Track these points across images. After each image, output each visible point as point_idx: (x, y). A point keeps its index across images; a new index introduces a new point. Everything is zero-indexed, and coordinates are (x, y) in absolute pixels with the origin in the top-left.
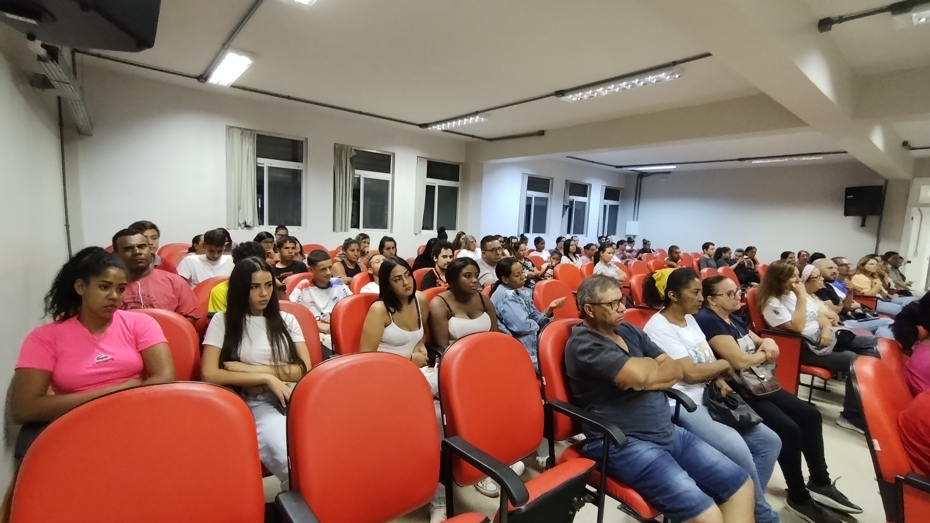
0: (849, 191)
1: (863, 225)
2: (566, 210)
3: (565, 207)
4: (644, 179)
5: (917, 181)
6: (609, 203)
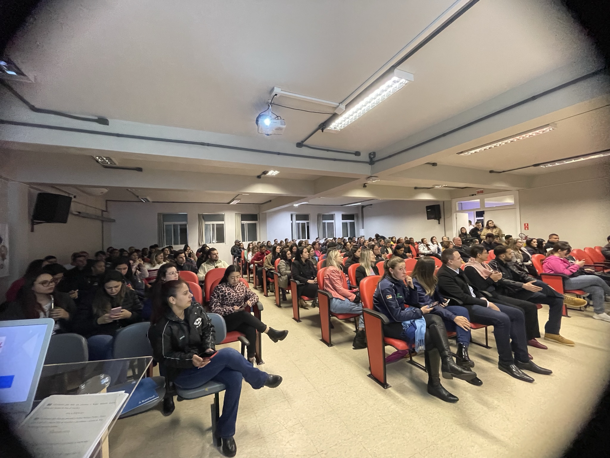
0: (428, 208)
1: (439, 223)
3: (319, 226)
4: (364, 209)
5: (454, 201)
6: (348, 221)
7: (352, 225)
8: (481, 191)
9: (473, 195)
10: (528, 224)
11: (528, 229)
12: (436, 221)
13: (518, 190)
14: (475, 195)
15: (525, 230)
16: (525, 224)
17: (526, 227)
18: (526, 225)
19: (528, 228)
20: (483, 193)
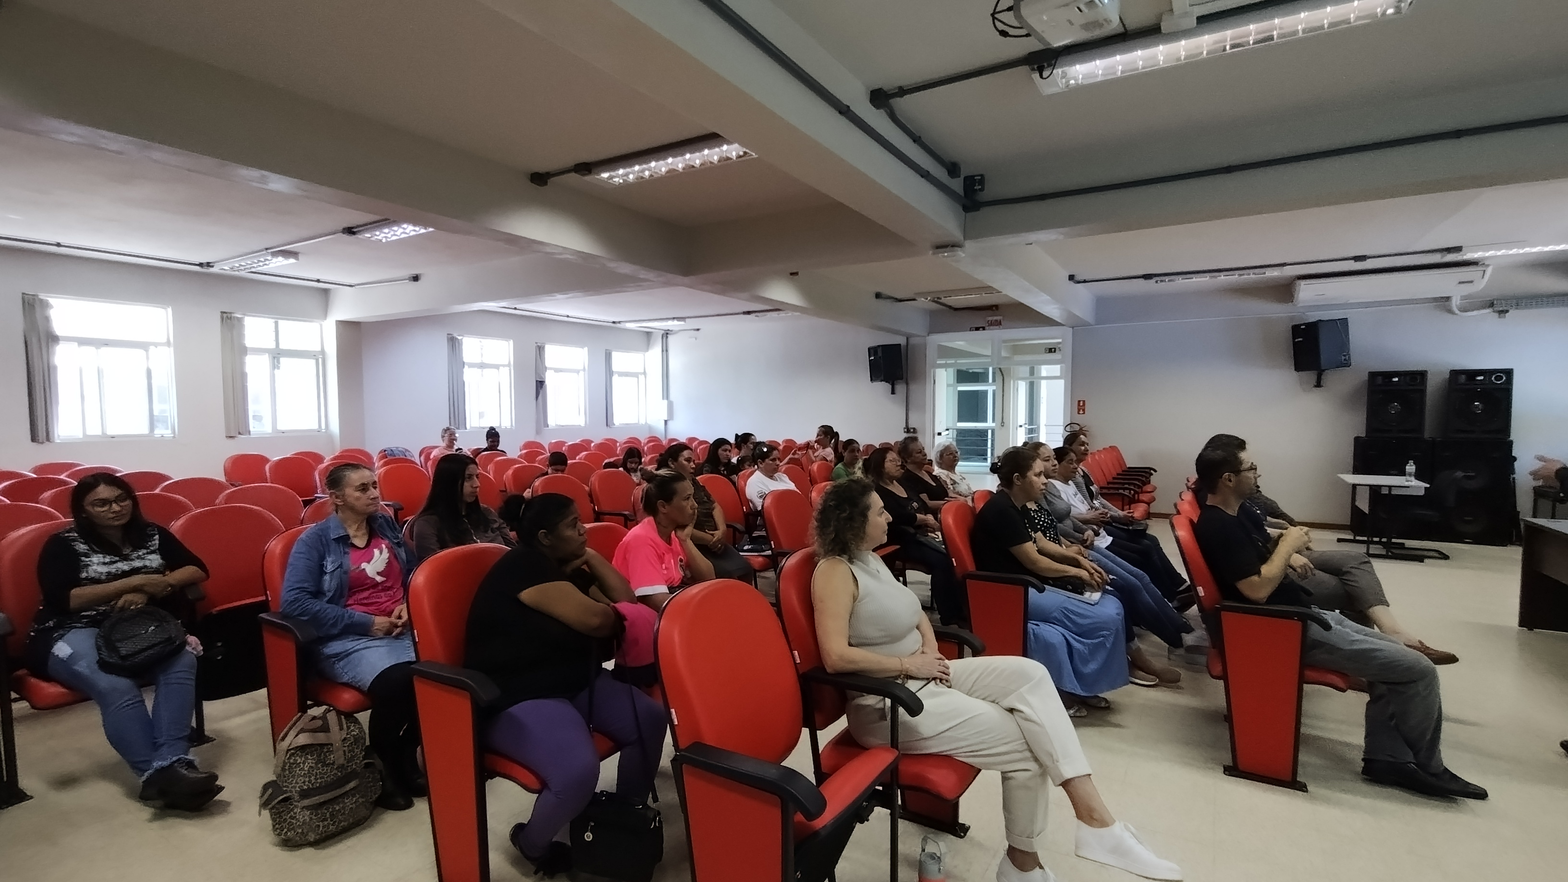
0: (872, 351)
1: (893, 392)
2: (542, 388)
3: (539, 384)
4: (671, 338)
5: (931, 339)
8: (996, 321)
9: (977, 329)
10: (1084, 401)
11: (1084, 413)
12: (886, 386)
13: (1073, 328)
14: (984, 329)
15: (1079, 413)
16: (1079, 401)
17: (1082, 407)
18: (1081, 403)
19: (1084, 410)
20: (1001, 327)
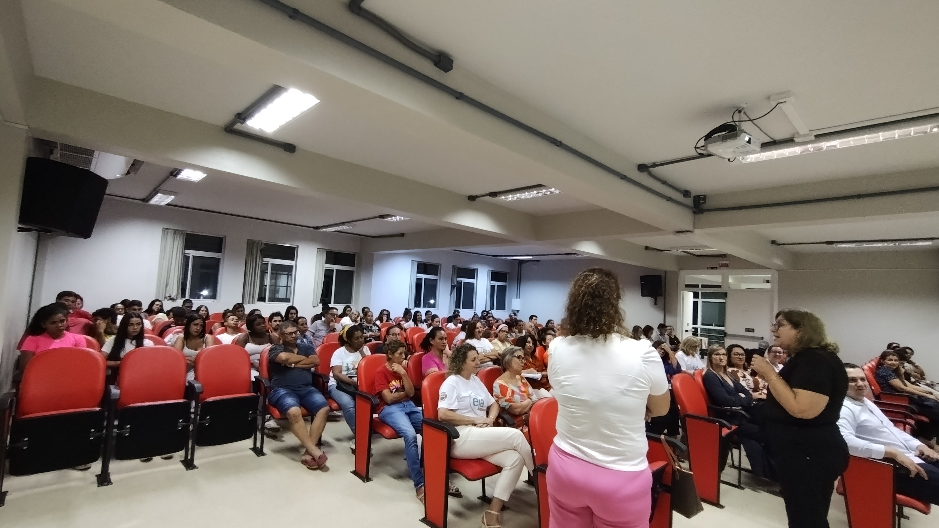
0: (642, 278)
1: (655, 303)
2: (454, 289)
3: (453, 287)
4: (524, 266)
5: (682, 273)
6: (496, 283)
7: (502, 291)
8: (724, 264)
9: (712, 268)
12: (651, 299)
13: (778, 270)
14: (716, 268)
20: (728, 268)
